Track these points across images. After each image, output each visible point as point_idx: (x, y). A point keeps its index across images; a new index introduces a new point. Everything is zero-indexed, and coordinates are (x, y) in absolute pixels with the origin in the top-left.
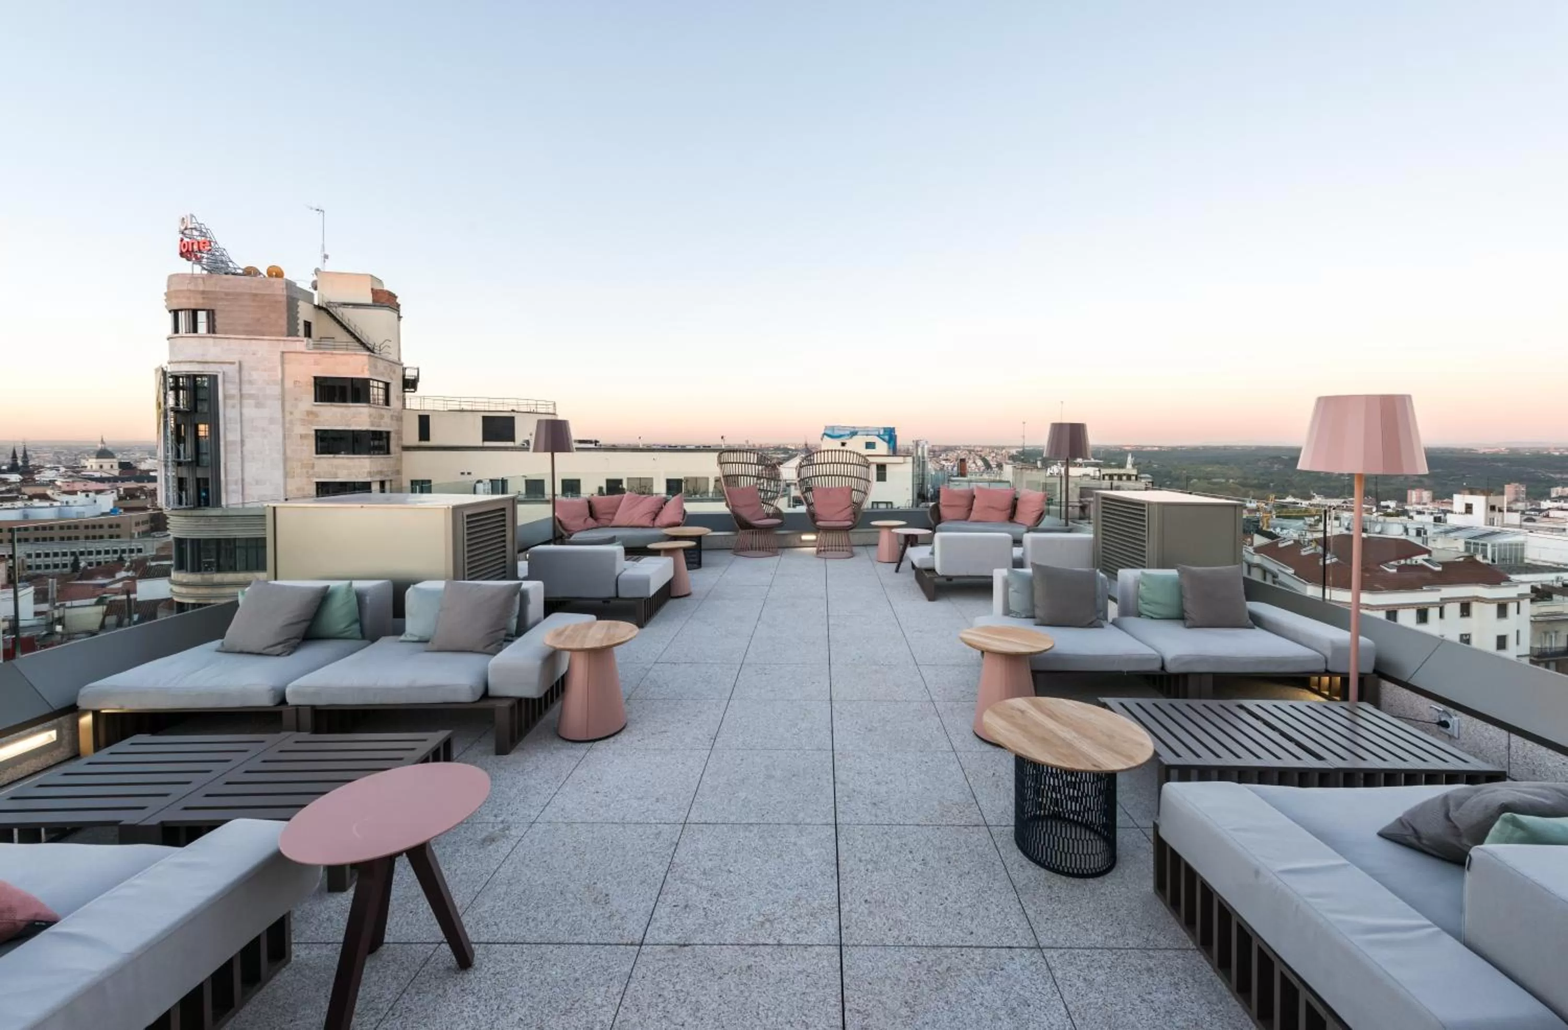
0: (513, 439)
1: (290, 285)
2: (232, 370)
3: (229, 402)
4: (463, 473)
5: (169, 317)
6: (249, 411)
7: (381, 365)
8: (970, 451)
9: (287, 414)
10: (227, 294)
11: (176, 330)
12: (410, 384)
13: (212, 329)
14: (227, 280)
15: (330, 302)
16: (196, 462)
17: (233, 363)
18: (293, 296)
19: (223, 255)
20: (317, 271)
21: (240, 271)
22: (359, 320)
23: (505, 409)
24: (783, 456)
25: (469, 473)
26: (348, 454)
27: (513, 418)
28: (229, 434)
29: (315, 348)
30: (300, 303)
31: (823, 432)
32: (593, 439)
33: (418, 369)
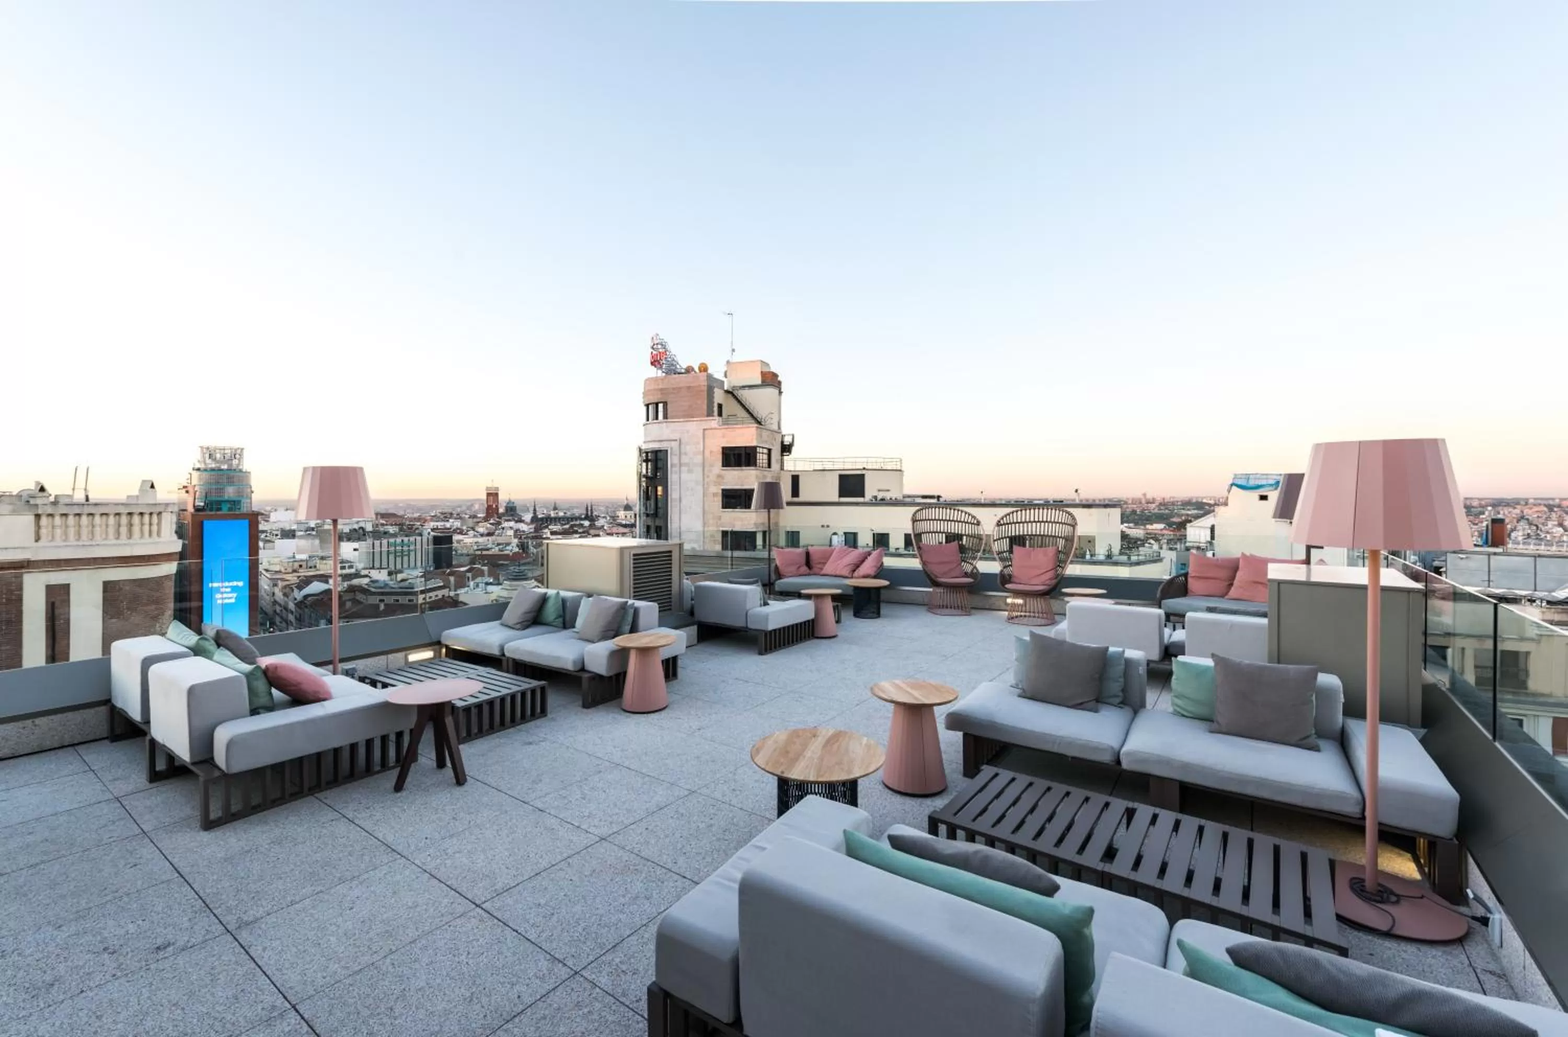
0: (863, 496)
1: (710, 377)
2: (675, 445)
3: (674, 469)
4: (823, 526)
5: (645, 409)
6: (684, 476)
7: (765, 434)
8: (1551, 508)
9: (706, 477)
10: (674, 389)
11: (648, 420)
12: (786, 449)
13: (665, 417)
14: (675, 379)
15: (734, 387)
16: (656, 515)
17: (676, 440)
18: (712, 384)
19: (674, 360)
20: (728, 362)
21: (683, 371)
22: (752, 398)
23: (858, 467)
24: (1196, 512)
25: (828, 526)
26: (741, 508)
27: (863, 475)
28: (673, 494)
29: (724, 424)
30: (716, 390)
31: (1231, 482)
32: (936, 494)
33: (793, 436)
